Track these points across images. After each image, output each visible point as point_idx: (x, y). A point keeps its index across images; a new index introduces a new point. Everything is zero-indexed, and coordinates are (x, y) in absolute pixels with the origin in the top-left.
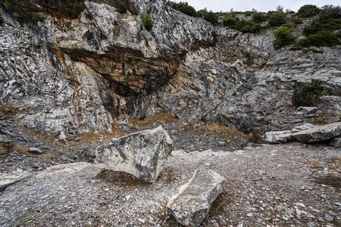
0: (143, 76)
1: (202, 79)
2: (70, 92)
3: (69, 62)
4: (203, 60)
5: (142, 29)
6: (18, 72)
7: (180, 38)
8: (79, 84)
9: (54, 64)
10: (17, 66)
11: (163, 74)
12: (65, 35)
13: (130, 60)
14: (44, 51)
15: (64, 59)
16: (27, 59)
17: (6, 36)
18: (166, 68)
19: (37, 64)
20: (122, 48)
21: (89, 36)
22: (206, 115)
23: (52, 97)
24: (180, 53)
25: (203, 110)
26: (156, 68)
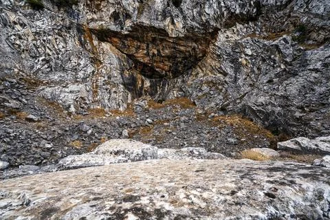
0: (169, 57)
1: (232, 62)
2: (90, 70)
3: (96, 42)
4: (238, 38)
5: (168, 5)
6: (48, 50)
7: (213, 13)
8: (101, 63)
9: (82, 44)
10: (48, 45)
11: (190, 56)
12: (95, 16)
13: (154, 40)
14: (74, 32)
15: (91, 40)
16: (56, 39)
17: (45, 19)
18: (194, 49)
19: (66, 43)
20: (145, 27)
21: (115, 16)
22: (228, 105)
23: (74, 73)
24: (211, 31)
25: (226, 97)
26: (182, 48)
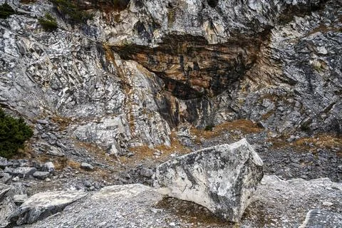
0: (208, 70)
1: (299, 66)
2: (121, 97)
3: (118, 62)
4: (299, 35)
5: (204, 6)
6: (70, 79)
7: (260, 8)
8: (130, 87)
9: (104, 66)
10: (70, 72)
11: (236, 65)
12: (114, 30)
13: (190, 50)
14: (94, 52)
15: (114, 59)
16: (77, 63)
17: (60, 41)
18: (240, 56)
19: (87, 67)
20: (179, 37)
21: (139, 27)
22: (310, 122)
23: (103, 104)
24: (261, 30)
25: (304, 113)
26: (226, 57)
